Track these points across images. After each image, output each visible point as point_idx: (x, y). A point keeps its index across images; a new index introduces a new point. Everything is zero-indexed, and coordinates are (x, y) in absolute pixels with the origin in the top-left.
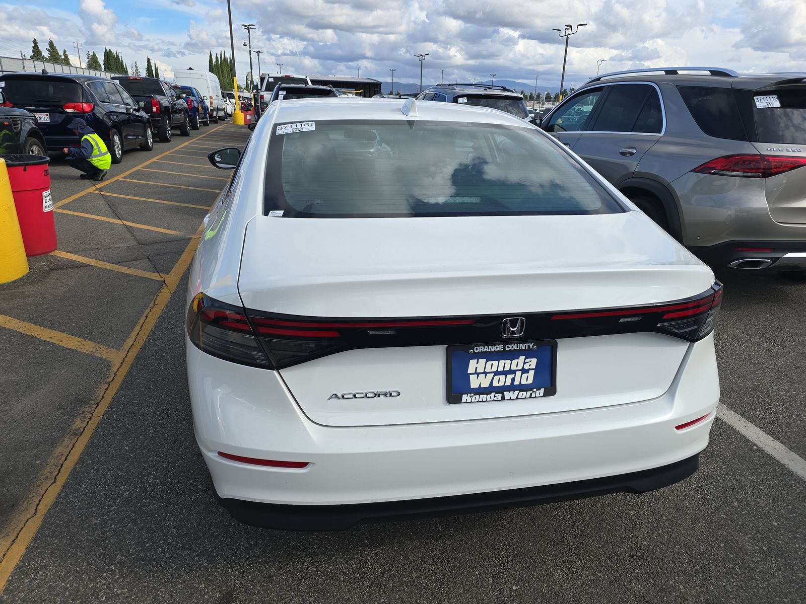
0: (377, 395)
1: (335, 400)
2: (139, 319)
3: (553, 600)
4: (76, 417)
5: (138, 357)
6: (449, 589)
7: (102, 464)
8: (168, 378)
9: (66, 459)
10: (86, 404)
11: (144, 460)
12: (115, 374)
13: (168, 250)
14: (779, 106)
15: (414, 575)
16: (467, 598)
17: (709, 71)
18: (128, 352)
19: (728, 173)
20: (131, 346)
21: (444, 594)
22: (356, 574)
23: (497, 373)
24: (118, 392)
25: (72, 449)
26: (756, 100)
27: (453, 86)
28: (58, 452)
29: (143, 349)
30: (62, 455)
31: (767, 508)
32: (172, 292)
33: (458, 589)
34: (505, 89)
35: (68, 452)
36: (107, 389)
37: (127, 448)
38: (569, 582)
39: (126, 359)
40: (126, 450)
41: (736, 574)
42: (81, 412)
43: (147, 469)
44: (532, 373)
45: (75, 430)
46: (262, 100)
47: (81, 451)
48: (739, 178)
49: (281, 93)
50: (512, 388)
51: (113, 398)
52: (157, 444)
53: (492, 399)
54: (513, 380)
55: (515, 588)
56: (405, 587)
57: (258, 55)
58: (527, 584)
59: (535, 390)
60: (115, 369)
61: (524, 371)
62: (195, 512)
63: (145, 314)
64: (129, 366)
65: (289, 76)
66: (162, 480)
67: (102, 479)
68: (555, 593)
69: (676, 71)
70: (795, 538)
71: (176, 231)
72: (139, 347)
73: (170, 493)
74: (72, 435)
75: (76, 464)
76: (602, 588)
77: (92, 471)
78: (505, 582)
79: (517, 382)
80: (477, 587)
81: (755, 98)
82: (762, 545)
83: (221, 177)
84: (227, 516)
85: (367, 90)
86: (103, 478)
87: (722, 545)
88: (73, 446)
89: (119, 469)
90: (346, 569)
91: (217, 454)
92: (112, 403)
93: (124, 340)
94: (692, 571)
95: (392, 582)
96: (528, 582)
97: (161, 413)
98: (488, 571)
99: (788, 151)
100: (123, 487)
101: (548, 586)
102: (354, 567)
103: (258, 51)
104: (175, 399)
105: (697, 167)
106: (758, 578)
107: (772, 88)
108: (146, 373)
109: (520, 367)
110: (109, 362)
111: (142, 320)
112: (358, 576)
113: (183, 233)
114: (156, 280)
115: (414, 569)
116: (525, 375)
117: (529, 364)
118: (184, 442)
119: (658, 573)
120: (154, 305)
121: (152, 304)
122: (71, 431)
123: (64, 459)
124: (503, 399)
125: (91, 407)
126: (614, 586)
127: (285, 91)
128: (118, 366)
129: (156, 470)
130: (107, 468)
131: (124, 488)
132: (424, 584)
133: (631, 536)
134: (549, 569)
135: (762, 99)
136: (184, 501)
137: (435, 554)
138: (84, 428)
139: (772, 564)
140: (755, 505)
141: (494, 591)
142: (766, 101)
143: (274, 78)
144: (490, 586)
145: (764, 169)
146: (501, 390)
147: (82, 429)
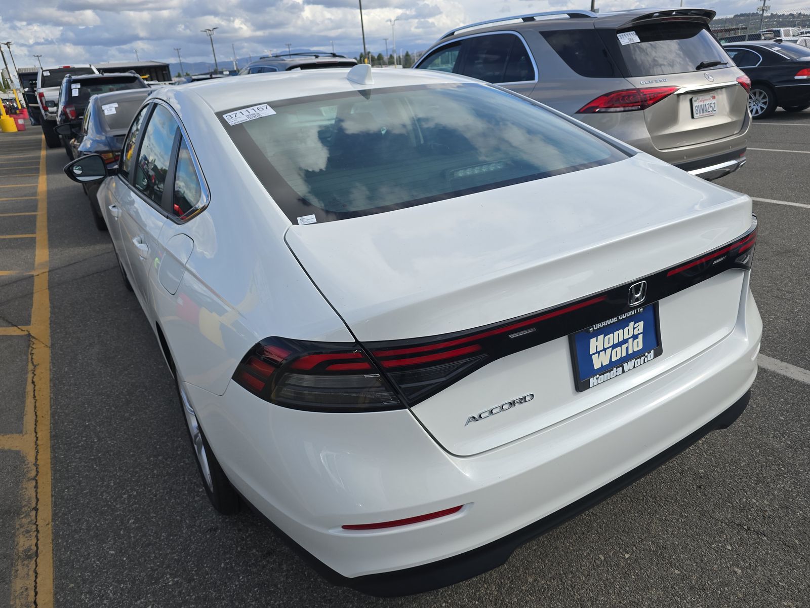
0: (512, 404)
1: (473, 423)
2: (25, 389)
3: (665, 555)
4: (14, 534)
5: (54, 436)
6: (571, 581)
7: (91, 582)
8: (111, 451)
9: (36, 593)
10: (19, 514)
11: (145, 560)
12: (36, 465)
13: (10, 296)
14: (640, 41)
15: (530, 580)
16: (593, 583)
17: (568, 14)
18: (36, 433)
19: (612, 110)
20: (36, 425)
21: (570, 589)
22: (474, 602)
23: (614, 347)
24: (54, 487)
25: (36, 577)
26: (619, 38)
27: (282, 57)
28: (18, 589)
29: (55, 424)
30: (27, 589)
31: (768, 406)
32: (49, 345)
33: (579, 577)
34: (334, 55)
35: (33, 584)
36: (36, 487)
37: (112, 552)
38: (667, 531)
39: (39, 442)
40: (112, 555)
41: (784, 474)
42: (18, 526)
43: (157, 570)
44: (641, 336)
45: (25, 551)
46: (43, 98)
47: (51, 577)
48: (620, 114)
49: (73, 86)
50: (628, 358)
51: (52, 496)
52: (149, 534)
53: (615, 375)
54: (627, 349)
55: (627, 556)
56: (530, 596)
57: (9, 47)
58: (634, 548)
59: (647, 354)
60: (31, 459)
61: (635, 337)
62: (251, 599)
63: (30, 380)
64: (49, 449)
65: (69, 67)
66: (184, 576)
67: (105, 602)
68: (663, 547)
69: (533, 17)
70: (803, 425)
71: (6, 270)
72: (48, 423)
73: (205, 589)
74: (24, 560)
75: (55, 594)
76: (696, 527)
77: (83, 597)
78: (615, 554)
79: (630, 352)
80: (594, 569)
81: (618, 35)
82: (786, 440)
83: (25, 196)
84: (292, 590)
85: (154, 75)
86: (104, 599)
87: (758, 451)
88: (36, 573)
89: (119, 582)
90: (460, 600)
91: (342, 529)
92: (55, 502)
93: (20, 418)
94: (752, 483)
95: (514, 596)
96: (635, 546)
97: (130, 496)
98: (593, 548)
99: (656, 82)
100: (139, 602)
101: (653, 543)
102: (467, 595)
103: (8, 43)
104: (136, 472)
105: (583, 107)
106: (802, 471)
107: (630, 25)
108: (77, 452)
109: (631, 335)
110: (18, 452)
111: (30, 387)
112: (477, 602)
113: (18, 272)
114: (16, 336)
115: (526, 573)
116: (636, 341)
117: (637, 329)
118: (181, 521)
119: (728, 495)
120: (35, 366)
121: (30, 367)
122: (20, 554)
123: (33, 593)
124: (623, 371)
125: (28, 515)
126: (704, 520)
127: (79, 84)
128: (33, 453)
129: (168, 566)
130: (101, 586)
131: (141, 603)
132: (545, 586)
133: (686, 469)
134: (643, 526)
135: (624, 36)
136: (229, 591)
137: (535, 551)
138: (36, 545)
139: (803, 454)
140: (757, 406)
141: (612, 566)
142: (628, 37)
143: (50, 71)
144: (605, 563)
145: (642, 102)
146: (620, 363)
147: (34, 548)
